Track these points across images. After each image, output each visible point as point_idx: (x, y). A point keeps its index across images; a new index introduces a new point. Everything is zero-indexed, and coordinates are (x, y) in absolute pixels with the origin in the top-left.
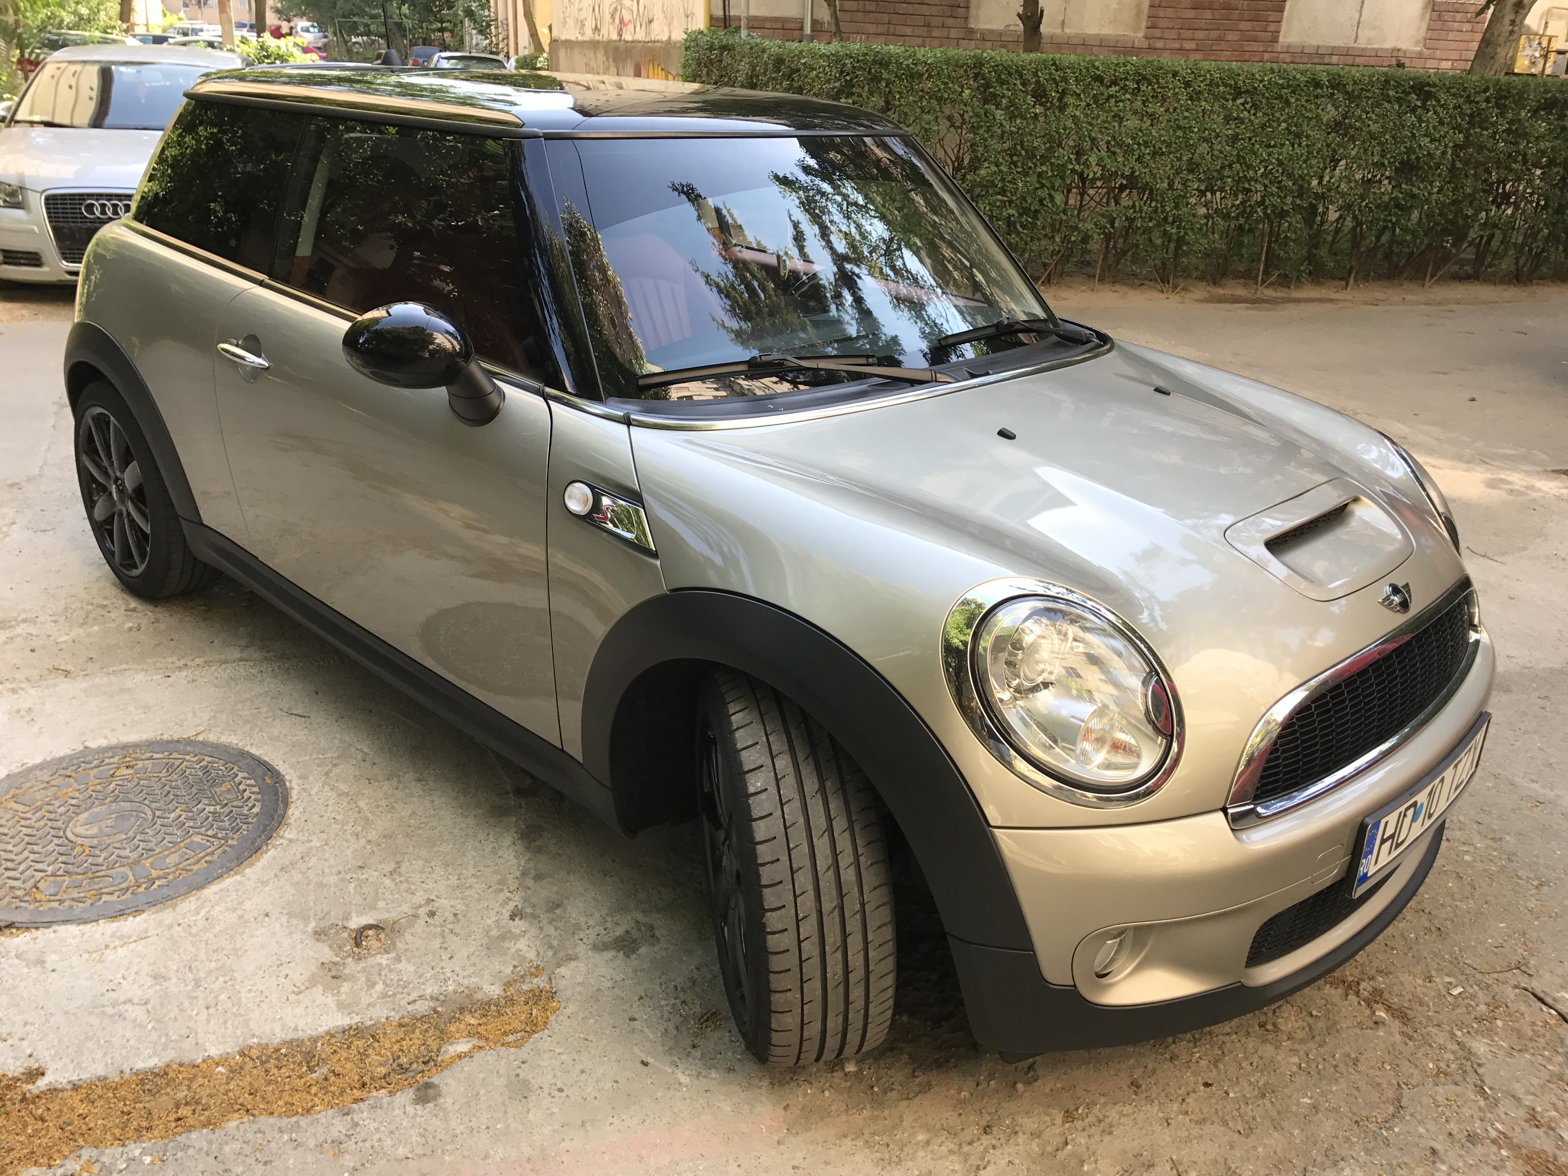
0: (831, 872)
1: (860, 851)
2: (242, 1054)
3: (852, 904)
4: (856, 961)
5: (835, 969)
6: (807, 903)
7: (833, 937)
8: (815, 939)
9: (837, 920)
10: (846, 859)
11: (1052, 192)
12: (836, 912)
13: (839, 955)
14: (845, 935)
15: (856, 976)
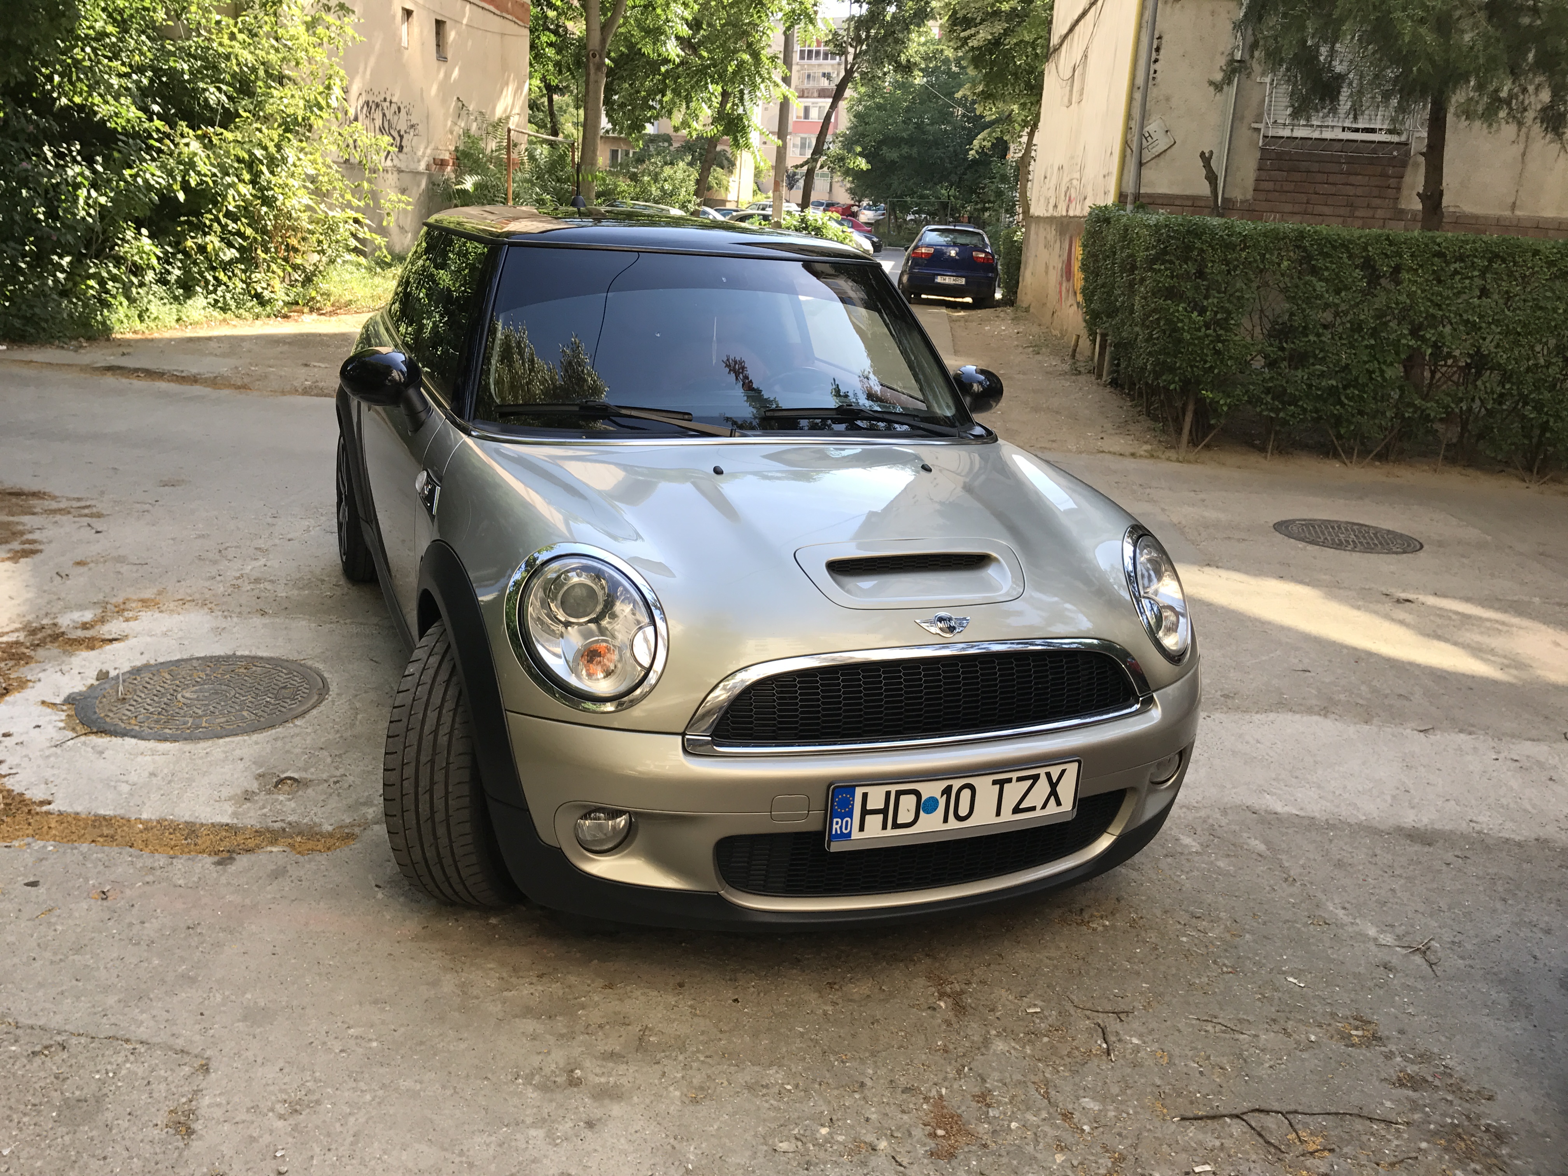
0: (432, 736)
1: (456, 726)
2: (158, 822)
3: (440, 761)
4: (439, 804)
5: (424, 808)
6: (411, 752)
7: (424, 783)
8: (412, 780)
9: (429, 770)
10: (444, 730)
11: (1384, 367)
12: (429, 765)
13: (427, 796)
14: (432, 783)
15: (439, 816)
